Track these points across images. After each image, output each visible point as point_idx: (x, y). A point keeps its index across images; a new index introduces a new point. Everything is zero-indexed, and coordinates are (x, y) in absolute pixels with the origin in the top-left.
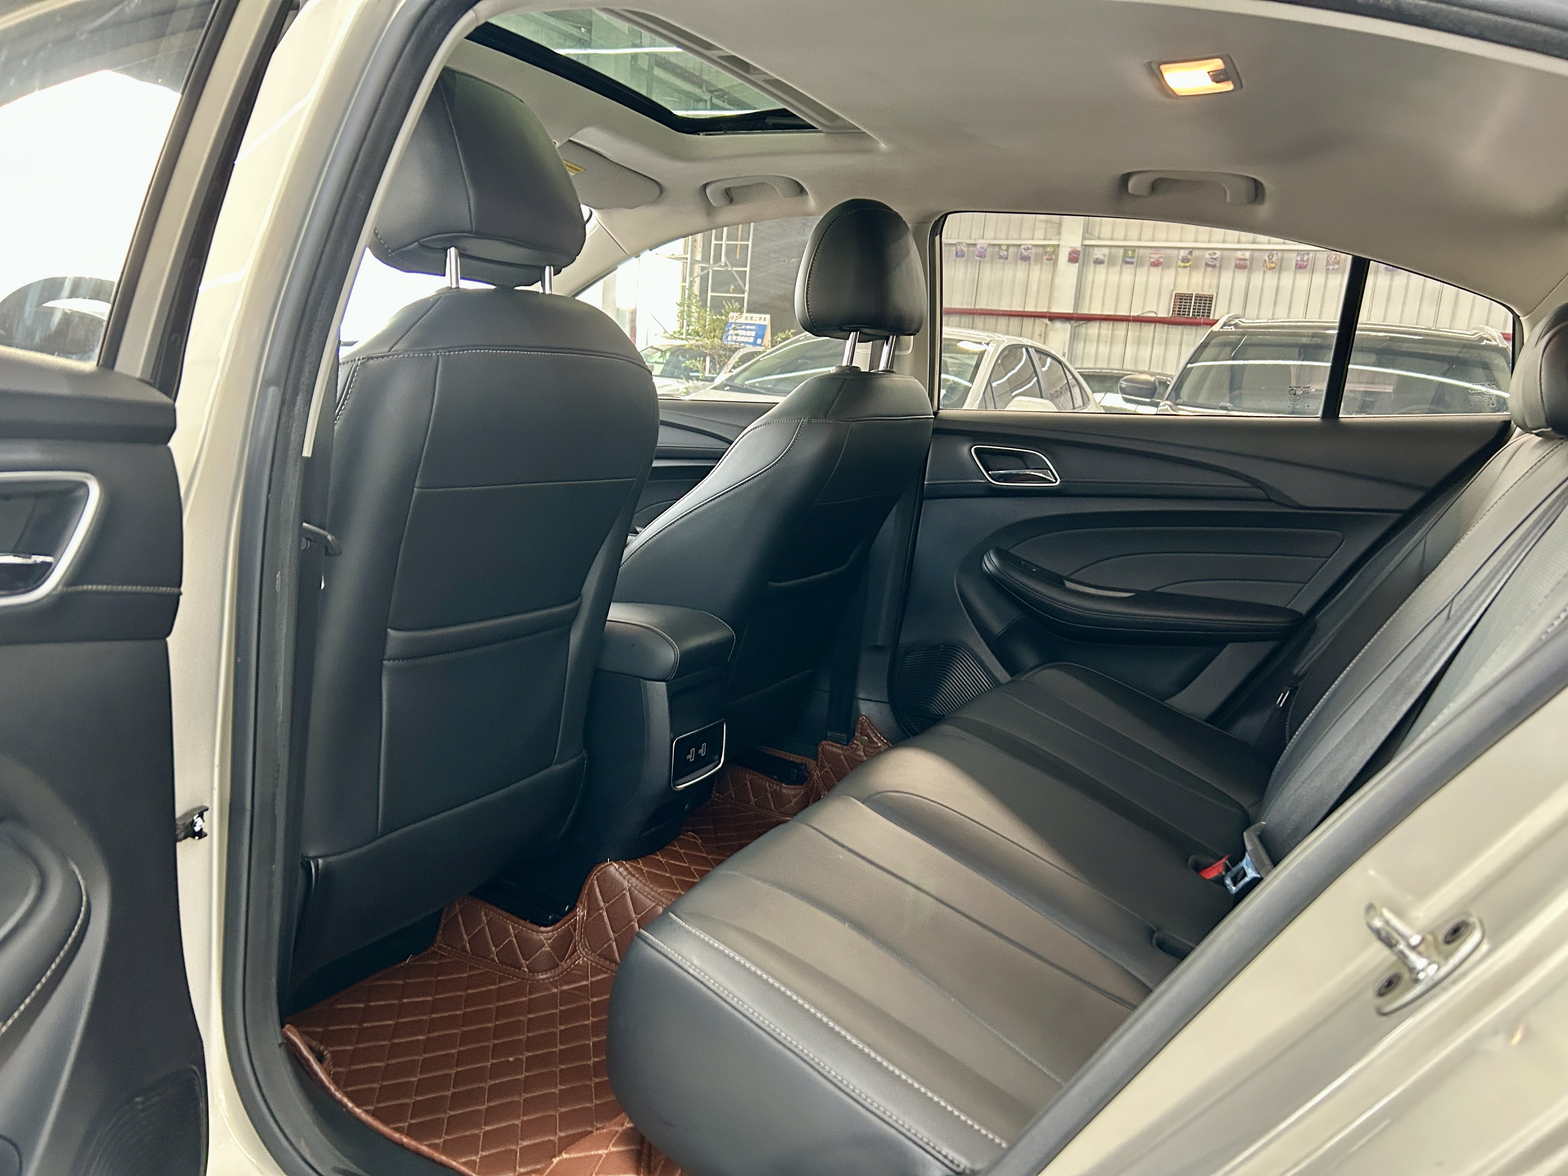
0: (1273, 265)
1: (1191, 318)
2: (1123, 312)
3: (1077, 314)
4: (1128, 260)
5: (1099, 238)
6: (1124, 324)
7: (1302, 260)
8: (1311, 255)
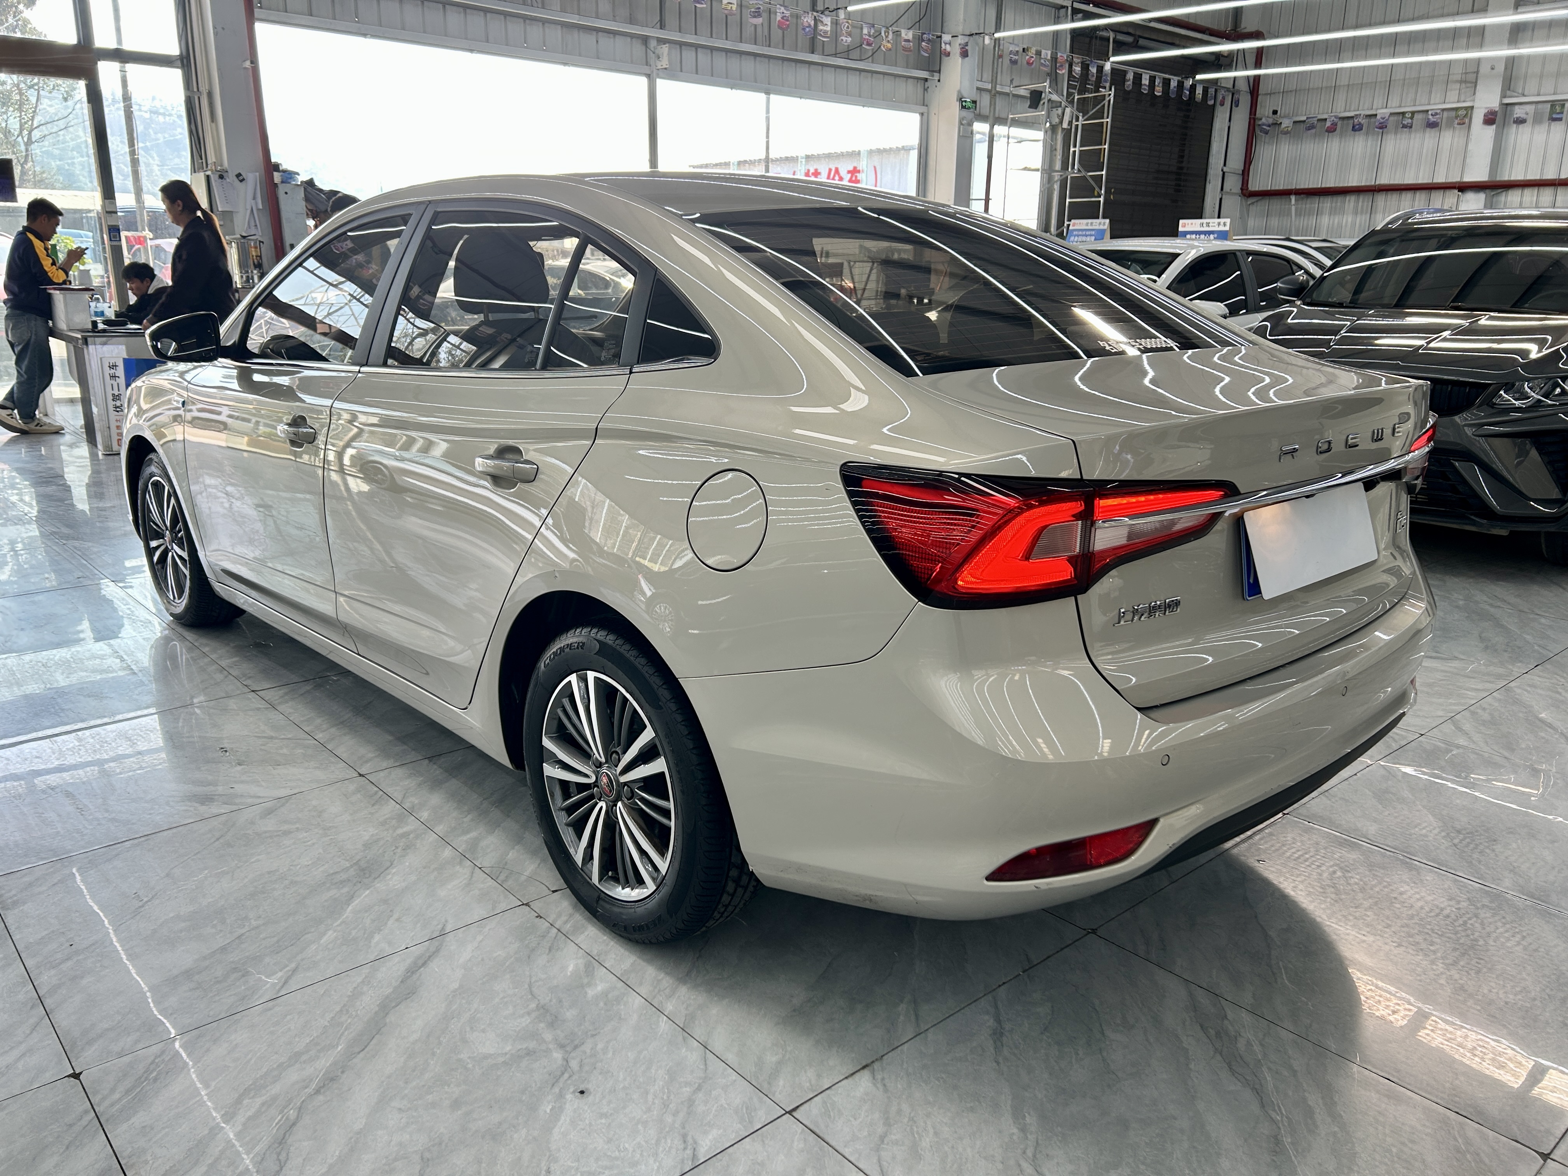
3: (1494, 182)
4: (1554, 116)
5: (1524, 95)
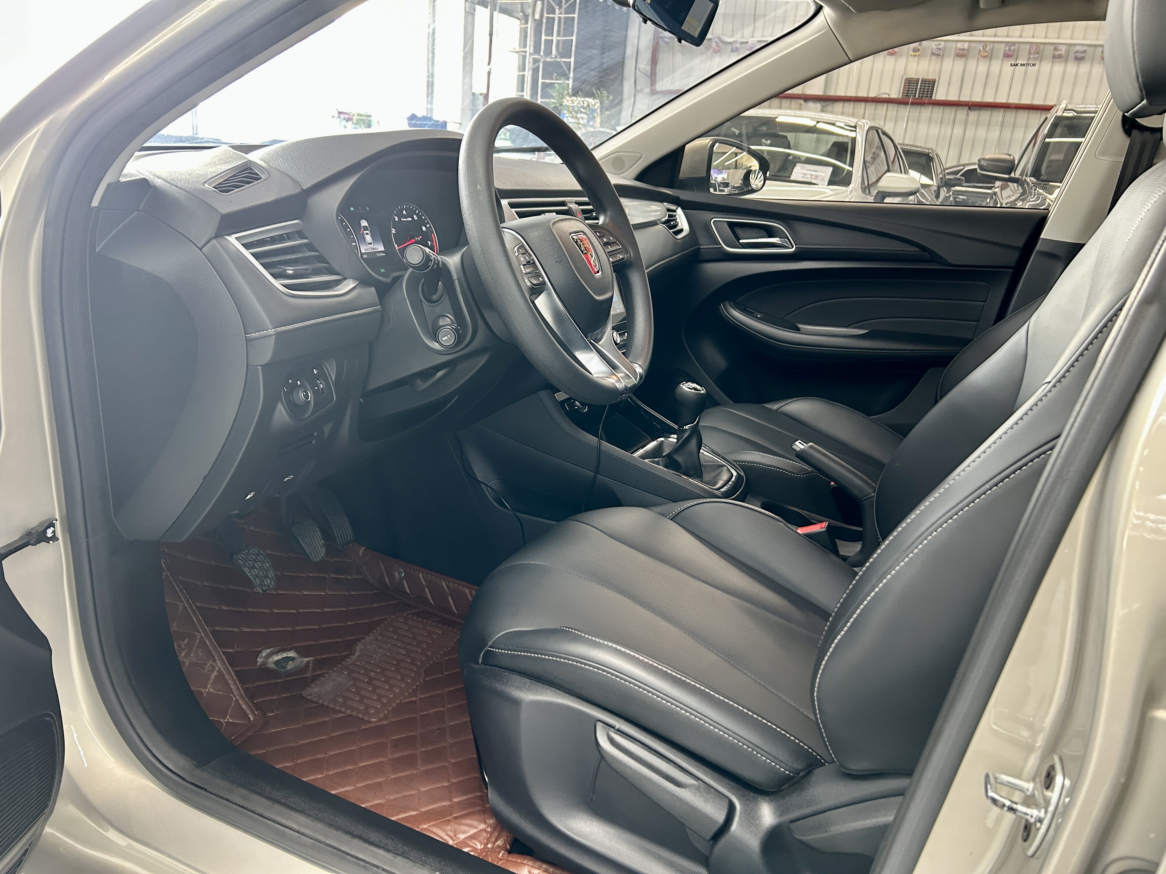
0: (986, 54)
1: (917, 99)
2: (863, 94)
3: (826, 96)
6: (863, 104)
7: (1010, 50)
8: (1017, 45)
